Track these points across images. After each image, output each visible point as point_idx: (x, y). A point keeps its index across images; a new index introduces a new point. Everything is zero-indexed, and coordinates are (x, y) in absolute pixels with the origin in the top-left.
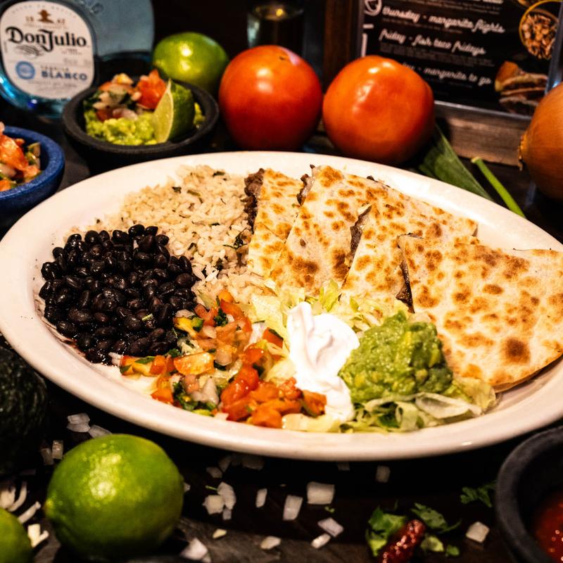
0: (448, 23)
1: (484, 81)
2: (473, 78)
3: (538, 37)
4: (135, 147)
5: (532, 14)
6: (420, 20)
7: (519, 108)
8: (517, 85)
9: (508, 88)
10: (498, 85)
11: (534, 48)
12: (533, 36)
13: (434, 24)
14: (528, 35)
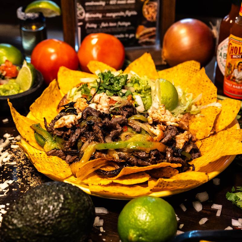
0: (114, 15)
1: (131, 36)
2: (127, 35)
3: (151, 13)
4: (15, 95)
5: (147, 4)
6: (103, 17)
7: (147, 43)
8: (144, 34)
9: (141, 36)
10: (137, 36)
11: (149, 18)
12: (148, 13)
13: (108, 17)
14: (146, 13)
